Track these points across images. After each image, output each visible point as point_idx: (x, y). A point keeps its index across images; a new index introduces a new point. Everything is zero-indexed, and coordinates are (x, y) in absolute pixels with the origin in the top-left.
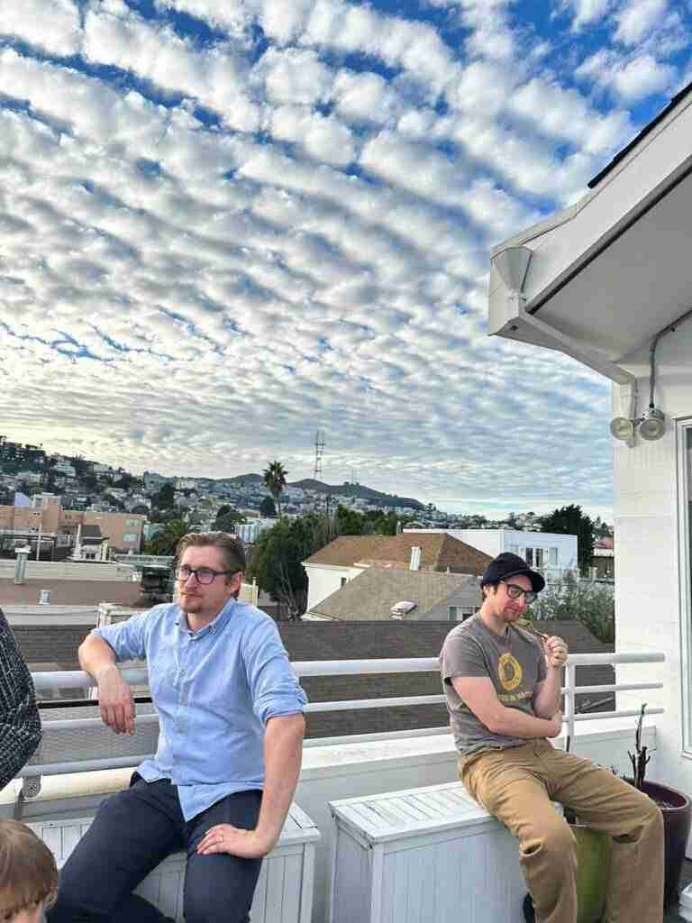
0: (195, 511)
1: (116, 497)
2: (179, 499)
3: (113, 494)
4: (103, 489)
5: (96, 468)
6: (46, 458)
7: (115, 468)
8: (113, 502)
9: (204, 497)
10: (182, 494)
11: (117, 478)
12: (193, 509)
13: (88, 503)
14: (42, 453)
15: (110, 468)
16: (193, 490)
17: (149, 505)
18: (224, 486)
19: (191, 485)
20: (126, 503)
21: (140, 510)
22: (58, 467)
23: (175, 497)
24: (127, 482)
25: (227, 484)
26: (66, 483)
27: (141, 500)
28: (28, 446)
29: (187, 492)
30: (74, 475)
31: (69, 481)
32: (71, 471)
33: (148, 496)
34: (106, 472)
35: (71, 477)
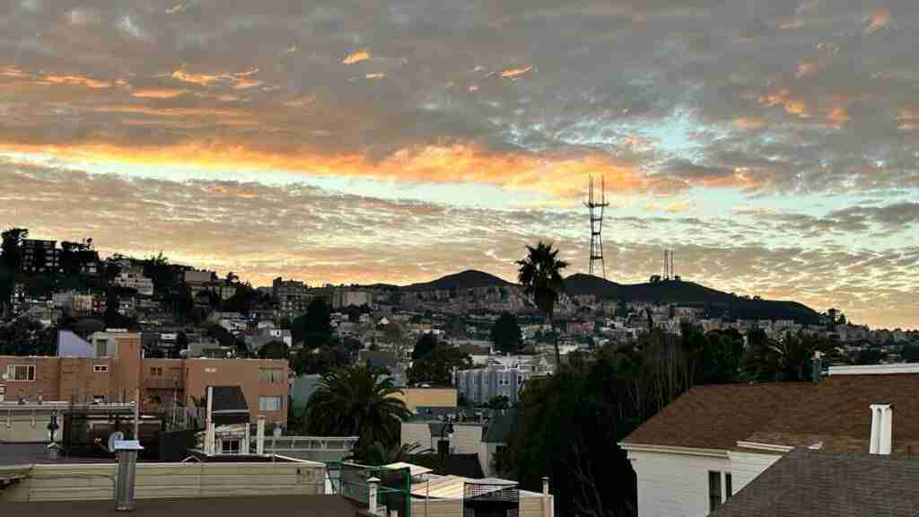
0: (373, 348)
1: (229, 329)
2: (342, 327)
3: (225, 324)
4: (204, 316)
5: (188, 277)
6: (100, 264)
7: (222, 276)
8: (225, 337)
9: (385, 321)
10: (346, 317)
11: (227, 294)
12: (368, 344)
13: (182, 342)
14: (93, 255)
15: (213, 275)
16: (364, 309)
17: (288, 340)
18: (420, 297)
19: (358, 300)
20: (248, 339)
21: (273, 350)
22: (124, 280)
23: (333, 323)
24: (246, 299)
25: (424, 295)
26: (139, 309)
27: (273, 333)
28: (66, 244)
29: (354, 312)
30: (150, 293)
31: (144, 304)
32: (147, 286)
33: (284, 324)
34: (205, 284)
35: (146, 297)
